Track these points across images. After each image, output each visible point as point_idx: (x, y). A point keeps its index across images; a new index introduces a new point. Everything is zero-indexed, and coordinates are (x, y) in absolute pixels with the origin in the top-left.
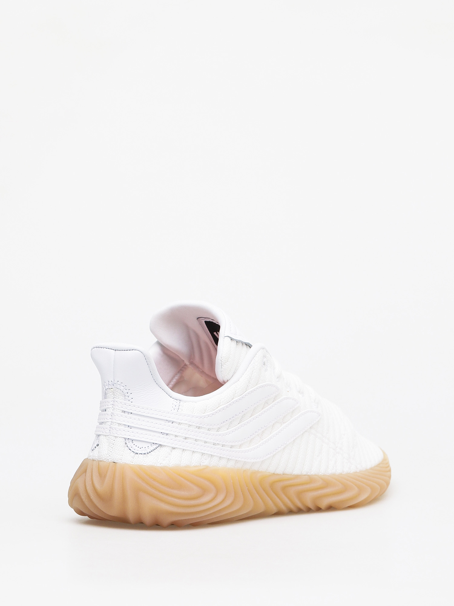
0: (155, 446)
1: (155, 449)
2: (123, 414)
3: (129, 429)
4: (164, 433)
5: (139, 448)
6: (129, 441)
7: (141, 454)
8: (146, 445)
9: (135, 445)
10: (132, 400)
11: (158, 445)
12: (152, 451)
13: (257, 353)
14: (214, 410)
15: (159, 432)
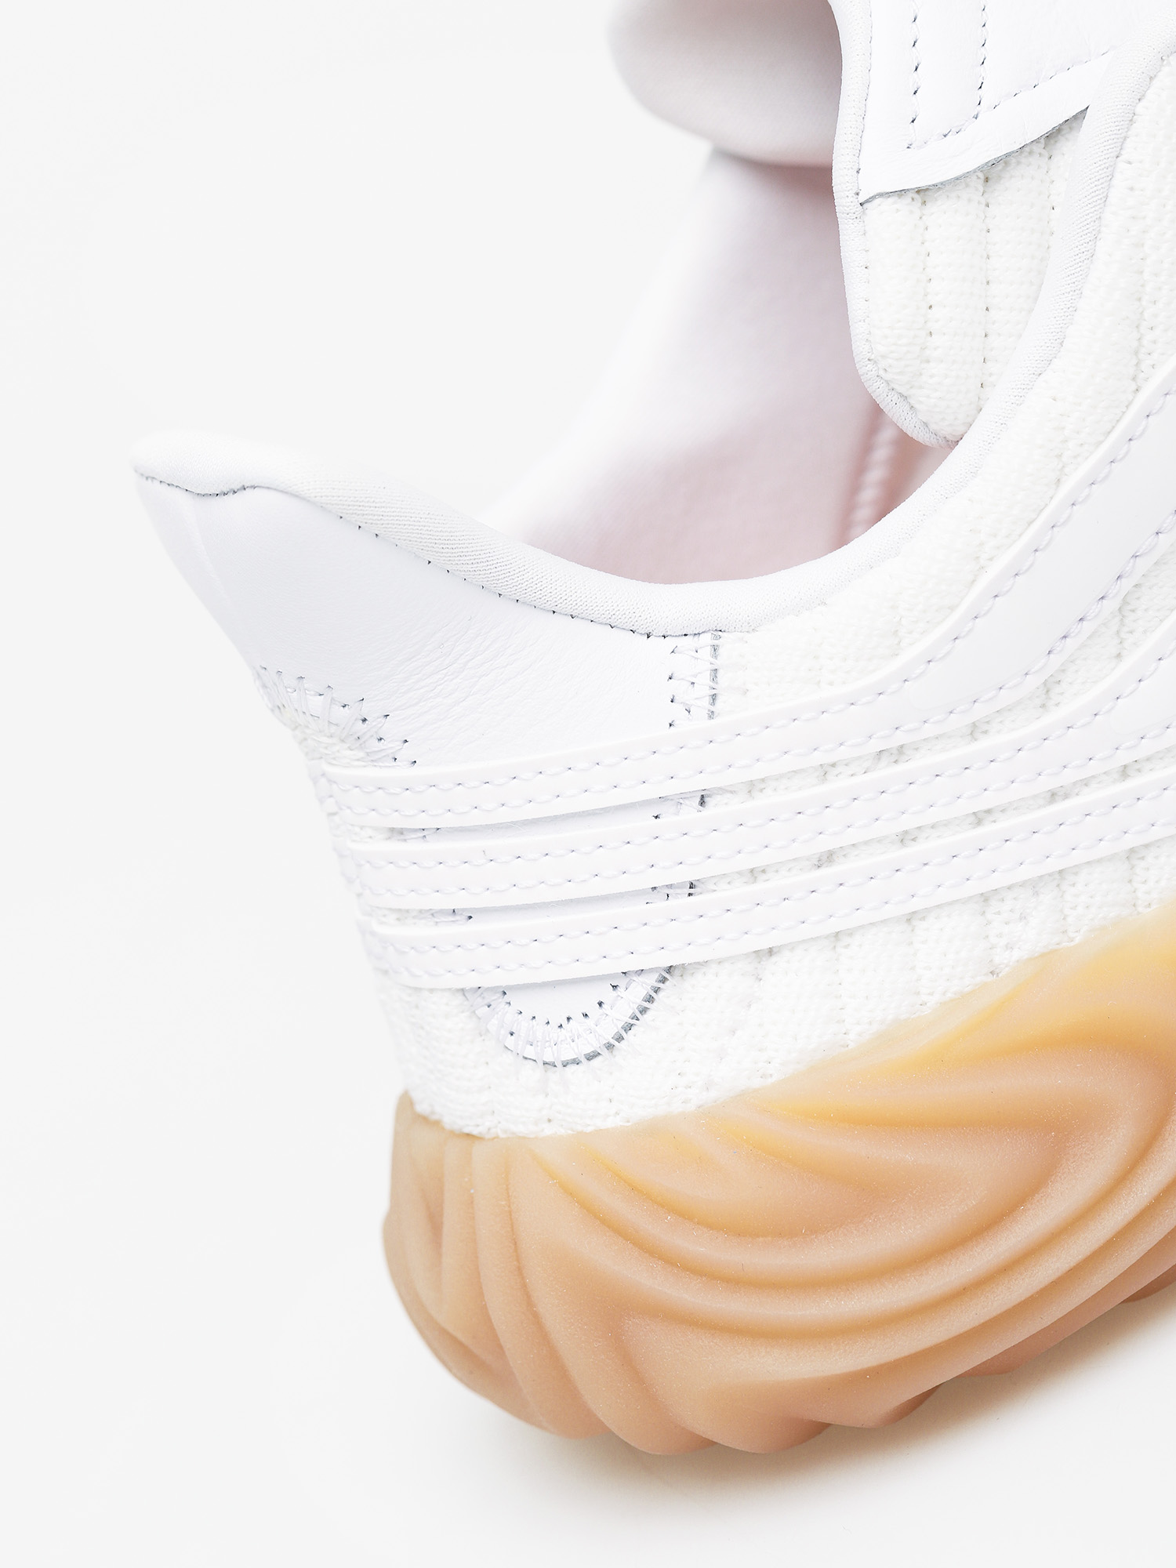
0: (639, 989)
1: (644, 1011)
2: (395, 846)
3: (462, 928)
4: (670, 886)
5: (554, 1024)
6: (487, 1001)
7: (576, 1062)
8: (585, 999)
9: (527, 1014)
10: (406, 753)
11: (656, 976)
12: (629, 1027)
13: (1139, 109)
14: (952, 608)
15: (636, 894)
